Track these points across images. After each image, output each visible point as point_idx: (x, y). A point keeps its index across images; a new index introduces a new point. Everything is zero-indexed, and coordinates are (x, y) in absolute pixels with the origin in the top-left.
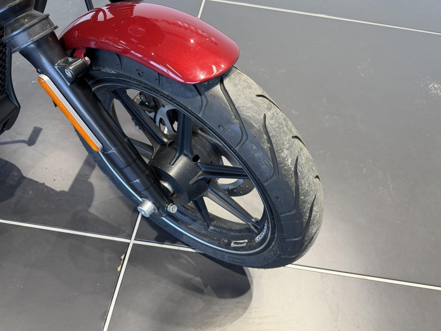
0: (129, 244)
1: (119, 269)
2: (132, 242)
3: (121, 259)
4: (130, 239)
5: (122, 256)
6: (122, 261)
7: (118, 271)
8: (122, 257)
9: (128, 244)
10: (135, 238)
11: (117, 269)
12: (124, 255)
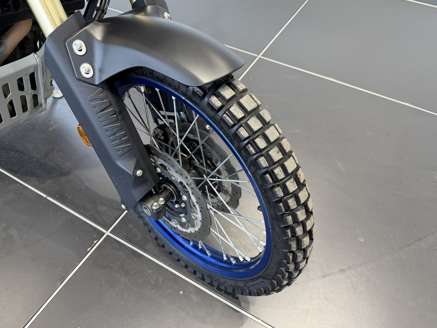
0: (105, 234)
1: (89, 249)
2: (108, 233)
3: (93, 243)
4: (107, 231)
5: (95, 240)
6: (93, 245)
7: (88, 251)
8: (95, 242)
9: (103, 234)
10: (111, 231)
11: (88, 249)
12: (97, 241)
